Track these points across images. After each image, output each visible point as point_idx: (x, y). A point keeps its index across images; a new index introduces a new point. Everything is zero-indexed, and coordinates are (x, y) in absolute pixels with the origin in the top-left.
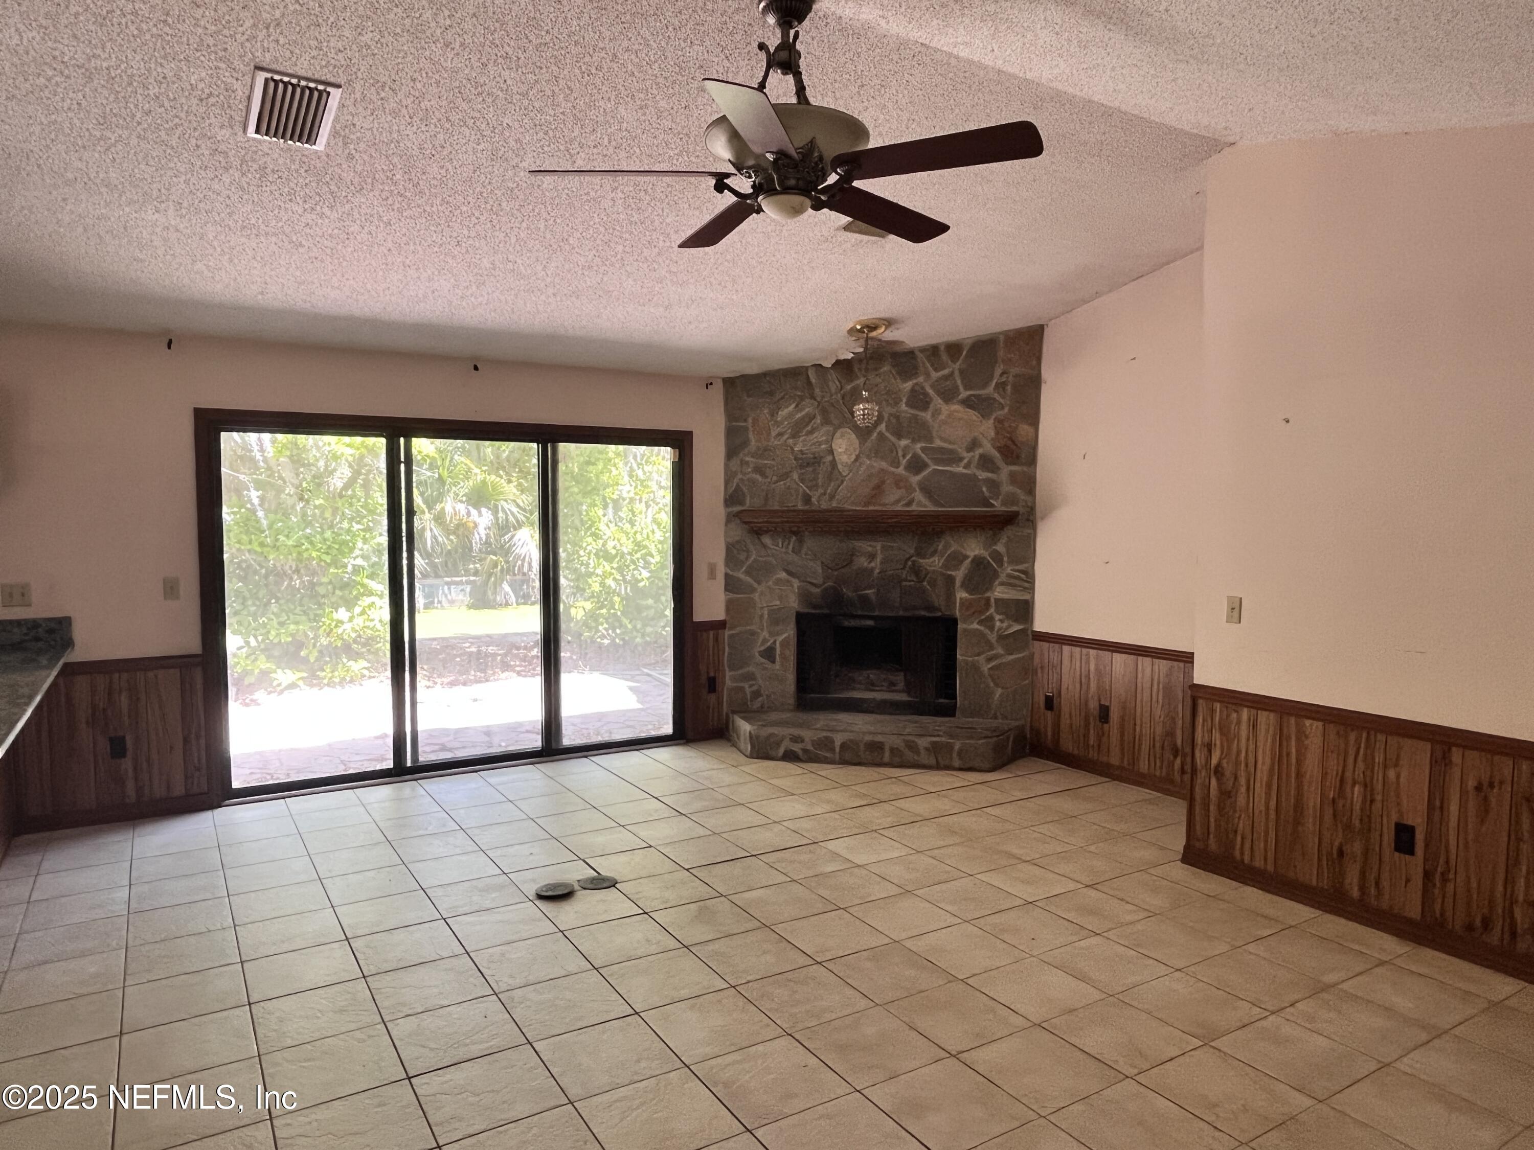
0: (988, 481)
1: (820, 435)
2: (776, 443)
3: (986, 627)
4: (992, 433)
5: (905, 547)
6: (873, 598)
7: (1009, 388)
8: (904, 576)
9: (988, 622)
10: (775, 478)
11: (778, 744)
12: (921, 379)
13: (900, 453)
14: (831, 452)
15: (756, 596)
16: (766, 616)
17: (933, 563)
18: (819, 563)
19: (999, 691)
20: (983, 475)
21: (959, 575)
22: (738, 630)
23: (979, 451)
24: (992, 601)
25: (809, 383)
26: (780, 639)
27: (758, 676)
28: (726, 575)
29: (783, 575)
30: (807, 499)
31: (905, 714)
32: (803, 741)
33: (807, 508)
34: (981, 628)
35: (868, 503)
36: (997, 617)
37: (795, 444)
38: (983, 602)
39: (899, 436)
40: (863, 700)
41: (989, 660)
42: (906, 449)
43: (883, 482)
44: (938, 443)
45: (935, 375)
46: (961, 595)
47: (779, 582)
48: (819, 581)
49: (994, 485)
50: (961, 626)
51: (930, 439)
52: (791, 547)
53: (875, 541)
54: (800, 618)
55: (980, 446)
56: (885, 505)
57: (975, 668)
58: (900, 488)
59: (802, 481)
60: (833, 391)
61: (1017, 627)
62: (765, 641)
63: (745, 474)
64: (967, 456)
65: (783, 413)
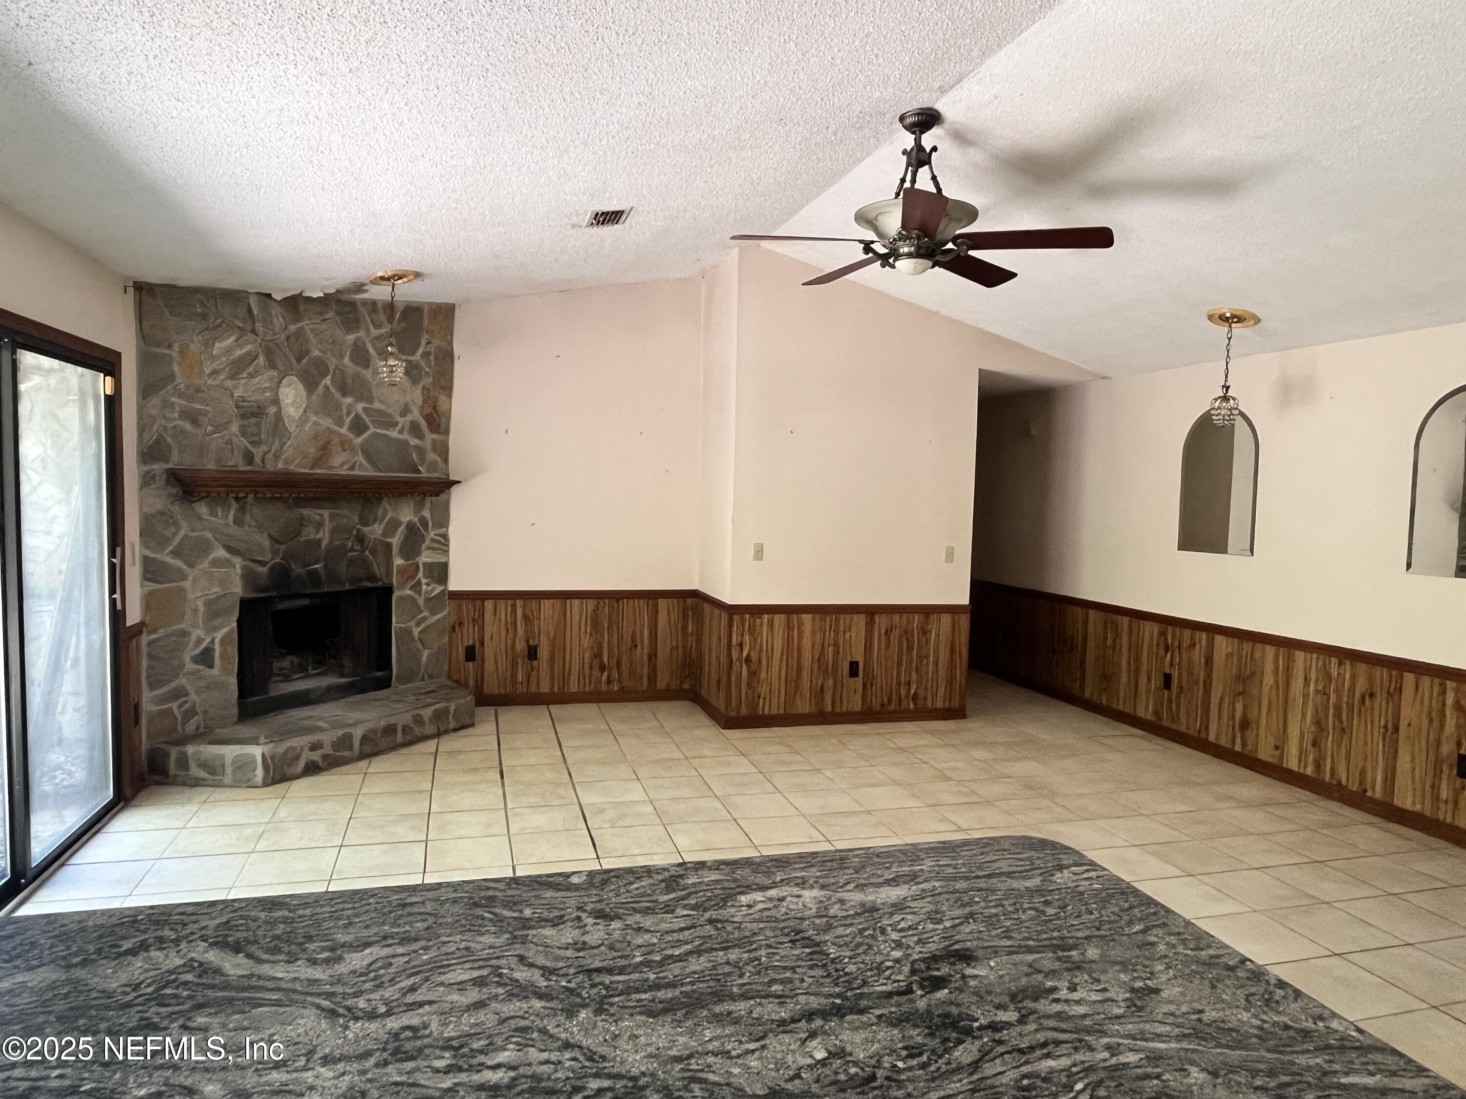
0: (416, 447)
1: (264, 380)
2: (210, 382)
3: (415, 591)
4: (420, 401)
5: (350, 514)
6: (323, 573)
7: (432, 358)
8: (350, 545)
9: (417, 587)
10: (210, 428)
11: (297, 758)
12: (362, 334)
13: (345, 411)
14: (276, 401)
15: (187, 584)
16: (202, 609)
17: (375, 531)
18: (266, 535)
19: (426, 654)
20: (414, 441)
21: (395, 541)
22: (161, 633)
23: (409, 418)
24: (421, 566)
25: (250, 311)
26: (219, 636)
27: (190, 689)
28: (146, 560)
29: (222, 553)
30: (249, 458)
31: (349, 696)
32: (321, 746)
33: (249, 468)
34: (412, 593)
35: (313, 467)
36: (424, 581)
37: (235, 387)
38: (414, 567)
39: (344, 394)
40: (308, 692)
41: (418, 624)
42: (350, 406)
43: (328, 443)
44: (377, 405)
45: (375, 332)
46: (398, 561)
47: (217, 563)
48: (268, 557)
49: (421, 451)
50: (396, 595)
51: (370, 400)
52: (231, 517)
53: (322, 508)
54: (245, 604)
55: (411, 412)
56: (331, 468)
57: (409, 632)
58: (344, 450)
59: (244, 434)
60: (277, 329)
61: (440, 589)
62: (199, 641)
63: (169, 419)
64: (401, 420)
65: (219, 347)
